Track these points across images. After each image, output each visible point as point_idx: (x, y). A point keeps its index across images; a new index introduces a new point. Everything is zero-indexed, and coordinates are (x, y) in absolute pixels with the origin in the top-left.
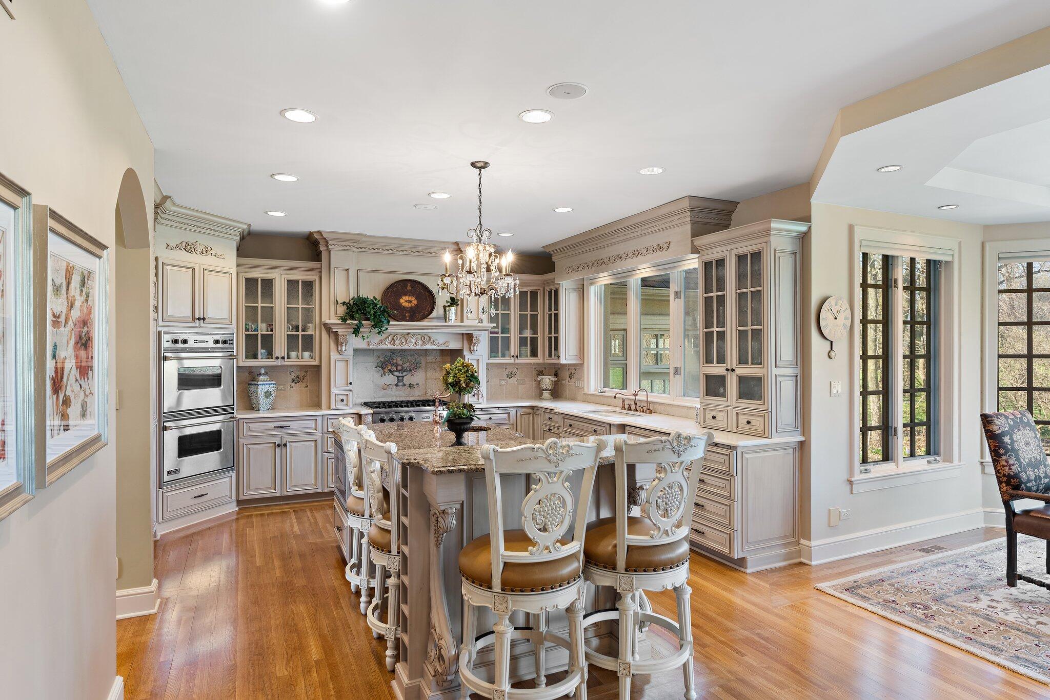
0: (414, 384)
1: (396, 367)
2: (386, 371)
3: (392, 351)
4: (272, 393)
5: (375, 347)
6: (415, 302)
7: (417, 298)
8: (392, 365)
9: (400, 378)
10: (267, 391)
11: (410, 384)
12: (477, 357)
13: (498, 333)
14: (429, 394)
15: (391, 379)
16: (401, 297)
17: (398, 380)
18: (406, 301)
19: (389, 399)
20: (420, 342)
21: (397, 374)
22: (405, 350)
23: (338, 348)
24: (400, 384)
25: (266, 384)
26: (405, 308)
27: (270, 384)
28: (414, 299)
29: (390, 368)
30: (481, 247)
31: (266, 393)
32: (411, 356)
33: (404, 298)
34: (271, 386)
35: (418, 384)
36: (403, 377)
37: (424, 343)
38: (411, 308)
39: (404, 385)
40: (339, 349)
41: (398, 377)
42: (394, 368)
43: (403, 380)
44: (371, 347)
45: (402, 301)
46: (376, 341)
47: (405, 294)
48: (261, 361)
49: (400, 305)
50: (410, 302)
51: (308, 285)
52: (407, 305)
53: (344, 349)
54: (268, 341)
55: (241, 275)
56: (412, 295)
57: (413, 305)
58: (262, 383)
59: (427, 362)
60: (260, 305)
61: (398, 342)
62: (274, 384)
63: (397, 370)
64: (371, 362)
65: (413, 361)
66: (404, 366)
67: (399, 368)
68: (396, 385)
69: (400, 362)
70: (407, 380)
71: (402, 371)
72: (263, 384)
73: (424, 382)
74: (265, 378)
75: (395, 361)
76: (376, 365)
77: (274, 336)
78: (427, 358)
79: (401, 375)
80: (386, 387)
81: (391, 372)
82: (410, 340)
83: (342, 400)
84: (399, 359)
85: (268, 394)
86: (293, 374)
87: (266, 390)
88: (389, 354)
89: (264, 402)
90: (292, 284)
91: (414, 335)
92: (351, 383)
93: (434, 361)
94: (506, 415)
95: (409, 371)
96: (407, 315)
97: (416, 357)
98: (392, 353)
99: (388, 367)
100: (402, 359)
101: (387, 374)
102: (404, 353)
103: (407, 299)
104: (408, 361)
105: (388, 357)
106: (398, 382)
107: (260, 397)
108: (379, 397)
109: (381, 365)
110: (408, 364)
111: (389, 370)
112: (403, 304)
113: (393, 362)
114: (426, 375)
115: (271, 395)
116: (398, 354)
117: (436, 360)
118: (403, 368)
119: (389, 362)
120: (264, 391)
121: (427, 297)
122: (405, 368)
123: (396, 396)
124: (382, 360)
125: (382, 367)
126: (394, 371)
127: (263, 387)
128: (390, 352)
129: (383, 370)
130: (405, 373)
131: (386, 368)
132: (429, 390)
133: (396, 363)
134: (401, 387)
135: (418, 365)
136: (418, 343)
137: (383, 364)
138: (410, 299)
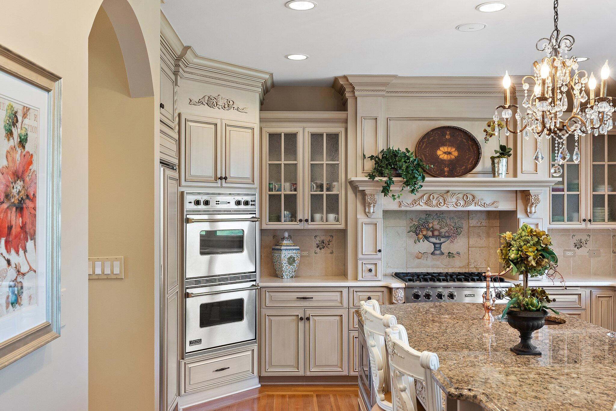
0: (455, 252)
1: (433, 232)
2: (421, 236)
3: (428, 213)
4: (296, 259)
5: (408, 209)
6: (456, 154)
7: (457, 149)
8: (428, 229)
9: (437, 246)
10: (291, 257)
11: (449, 253)
12: (536, 220)
13: (563, 190)
14: (472, 266)
15: (426, 246)
16: (438, 148)
17: (435, 247)
18: (445, 153)
19: (424, 270)
20: (462, 203)
21: (433, 240)
22: (442, 212)
23: (365, 209)
24: (438, 252)
25: (290, 249)
26: (443, 161)
27: (293, 249)
28: (454, 149)
29: (425, 233)
30: (558, 63)
31: (289, 259)
32: (450, 218)
33: (442, 149)
34: (294, 251)
35: (458, 253)
36: (441, 244)
37: (467, 203)
38: (451, 161)
39: (442, 254)
40: (367, 210)
41: (434, 244)
42: (430, 234)
43: (440, 247)
44: (403, 208)
45: (439, 153)
46: (410, 201)
47: (443, 145)
48: (285, 225)
49: (438, 157)
50: (449, 153)
51: (333, 138)
52: (445, 157)
53: (372, 211)
54: (291, 201)
55: (264, 130)
56: (452, 146)
57: (453, 157)
58: (285, 248)
59: (469, 227)
60: (283, 162)
61: (434, 202)
62: (297, 249)
63: (433, 236)
64: (403, 225)
65: (453, 225)
66: (441, 230)
67: (436, 233)
68: (433, 254)
69: (437, 227)
70: (446, 247)
71: (439, 236)
72: (286, 249)
73: (466, 251)
74: (288, 242)
75: (431, 225)
76: (409, 229)
77: (298, 196)
78: (470, 221)
79: (438, 241)
80: (420, 256)
81: (426, 237)
82: (449, 199)
83: (370, 270)
84: (436, 223)
85: (291, 261)
86: (318, 239)
87: (289, 256)
88: (424, 216)
89: (287, 269)
90: (316, 138)
91: (454, 194)
92: (380, 251)
93: (479, 225)
94: (576, 297)
95: (448, 237)
96: (445, 169)
97: (457, 221)
98: (428, 215)
99: (423, 232)
100: (439, 223)
101: (421, 240)
102: (441, 216)
103: (446, 151)
104: (447, 225)
105: (423, 221)
106: (435, 250)
107: (284, 264)
108: (412, 268)
109: (414, 230)
110: (447, 228)
111: (424, 235)
112: (441, 157)
113: (428, 226)
114: (469, 242)
115: (294, 261)
116: (435, 217)
117: (481, 224)
118: (440, 233)
119: (423, 226)
120: (288, 257)
121: (471, 147)
122: (443, 234)
123: (433, 267)
124: (416, 224)
125: (415, 232)
126: (430, 237)
127: (287, 253)
128: (425, 215)
129: (417, 235)
130: (442, 240)
131: (421, 233)
132: (472, 261)
133: (432, 227)
134: (438, 256)
135: (459, 231)
136: (459, 204)
137: (416, 228)
138: (449, 151)
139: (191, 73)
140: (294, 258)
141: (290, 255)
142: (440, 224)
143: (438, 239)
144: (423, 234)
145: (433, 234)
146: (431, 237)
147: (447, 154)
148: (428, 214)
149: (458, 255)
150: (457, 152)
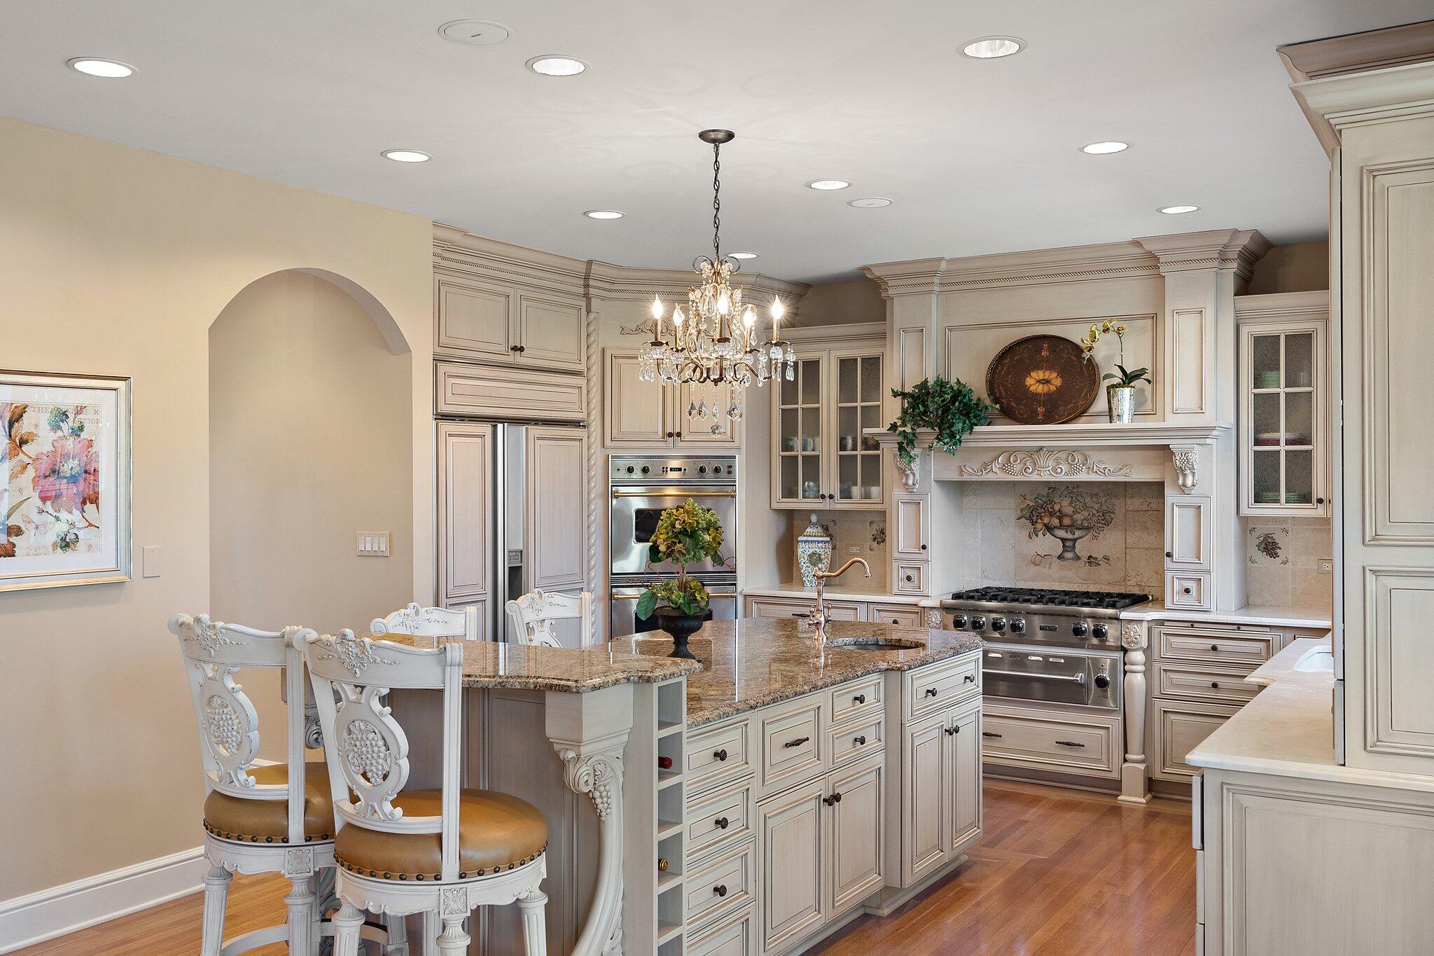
0: (1100, 556)
1: (1060, 519)
2: (1039, 526)
3: (1052, 487)
4: (823, 557)
5: (974, 478)
6: (1058, 382)
7: (1061, 375)
8: (1051, 515)
9: (1068, 544)
10: (814, 554)
11: (1090, 557)
12: (1196, 502)
14: (1132, 582)
15: (1048, 544)
16: (1028, 373)
17: (1064, 546)
18: (1039, 381)
19: (1046, 586)
20: (1065, 467)
21: (1062, 533)
22: (1078, 484)
24: (1069, 555)
25: (812, 542)
26: (1035, 396)
27: (819, 542)
28: (1055, 375)
29: (1046, 520)
31: (811, 556)
32: (1091, 496)
33: (1034, 374)
34: (820, 545)
35: (1106, 558)
36: (1075, 540)
37: (1074, 469)
38: (1049, 395)
39: (1078, 558)
41: (1063, 540)
42: (1056, 522)
43: (1074, 547)
44: (966, 478)
45: (1029, 381)
46: (977, 466)
47: (1037, 367)
49: (1026, 389)
50: (1047, 382)
52: (1039, 389)
56: (1051, 368)
57: (1053, 388)
58: (805, 539)
59: (1127, 511)
62: (825, 542)
63: (1061, 526)
64: (1008, 508)
65: (1097, 507)
66: (1075, 517)
67: (1067, 521)
68: (1060, 557)
69: (1069, 510)
70: (1083, 547)
71: (1071, 527)
72: (806, 542)
73: (1121, 554)
74: (815, 530)
75: (1057, 507)
76: (1019, 513)
78: (1129, 501)
79: (1069, 536)
80: (1038, 560)
81: (1049, 529)
82: (1041, 462)
83: (909, 578)
84: (1065, 503)
85: (815, 559)
86: (875, 526)
87: (811, 551)
88: (1045, 492)
89: (809, 572)
90: (846, 365)
91: (1051, 450)
92: (924, 547)
93: (1145, 507)
94: (1262, 645)
95: (1088, 528)
96: (1039, 409)
97: (1104, 500)
98: (1051, 490)
99: (1044, 518)
100: (1071, 503)
101: (1040, 534)
102: (1074, 490)
103: (1041, 378)
104: (1085, 507)
105: (1044, 499)
106: (1064, 551)
107: (802, 564)
108: (1025, 580)
109: (1028, 514)
110: (1086, 513)
111: (1045, 525)
112: (1032, 388)
113: (1052, 508)
114: (1126, 539)
115: (820, 560)
116: (1064, 494)
117: (1148, 506)
118: (1073, 521)
119: (1044, 509)
120: (809, 553)
121: (1085, 370)
122: (1079, 522)
123: (1060, 580)
124: (1031, 504)
125: (1030, 519)
126: (1055, 527)
127: (807, 547)
128: (1047, 489)
129: (1033, 524)
130: (1078, 533)
131: (1039, 521)
132: (1133, 573)
133: (1059, 511)
134: (1070, 562)
135: (1107, 517)
136: (1059, 470)
137: (1032, 512)
138: (1046, 377)
139: (622, 291)
140: (820, 555)
141: (813, 550)
142: (1073, 505)
143: (1069, 532)
144: (1045, 522)
145: (1061, 522)
146: (1058, 528)
147: (1044, 383)
148: (1051, 488)
149: (1106, 560)
150: (1059, 379)
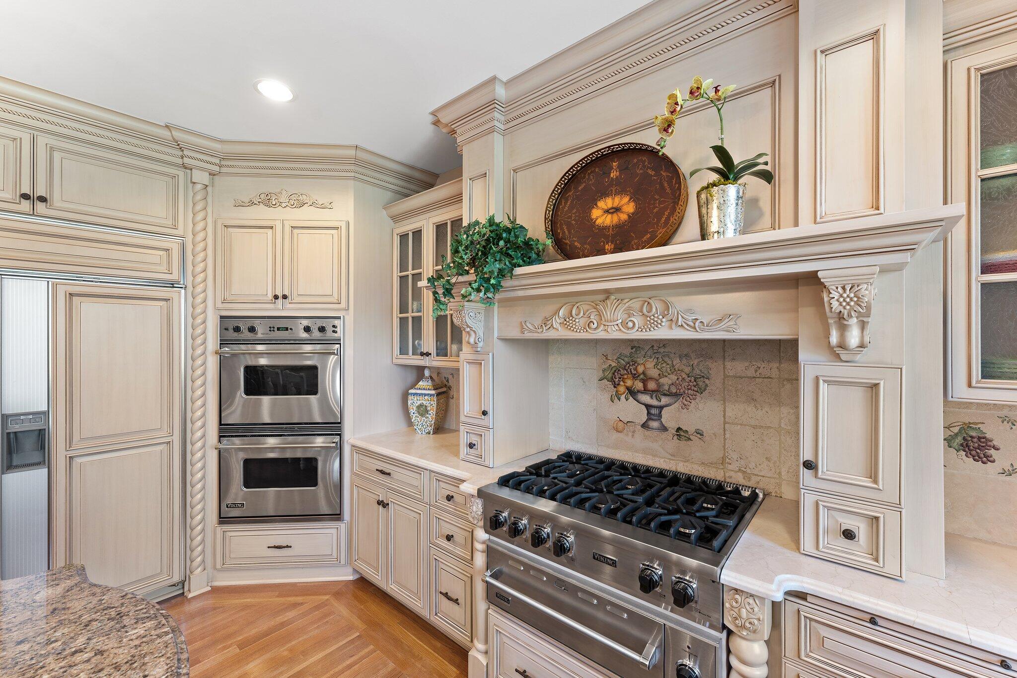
0: (691, 430)
1: (644, 382)
2: (622, 389)
3: (636, 345)
4: (429, 408)
5: (534, 336)
6: (630, 208)
7: (634, 198)
8: (635, 377)
9: (653, 411)
10: (421, 405)
11: (679, 429)
12: (868, 376)
14: (734, 466)
15: (633, 410)
16: (593, 203)
17: (649, 413)
18: (607, 211)
19: (629, 456)
20: (638, 320)
21: (646, 398)
22: (664, 343)
24: (655, 424)
26: (603, 230)
27: (425, 395)
28: (626, 199)
29: (629, 383)
32: (680, 357)
33: (601, 204)
34: (426, 397)
35: (699, 433)
36: (661, 408)
37: (648, 322)
38: (619, 225)
39: (664, 429)
41: (648, 407)
42: (639, 385)
43: (660, 416)
44: (528, 335)
45: (596, 213)
46: (538, 322)
47: (605, 194)
48: (411, 359)
50: (617, 210)
52: (608, 220)
53: (472, 340)
56: (621, 192)
57: (624, 217)
59: (726, 376)
60: (410, 272)
61: (581, 322)
62: (431, 395)
63: (646, 391)
64: (591, 368)
65: (687, 370)
66: (662, 380)
67: (652, 385)
68: (645, 426)
69: (653, 372)
70: (671, 416)
71: (657, 392)
73: (722, 431)
74: (426, 384)
75: (641, 369)
76: (601, 374)
77: (423, 318)
78: (728, 365)
79: (654, 402)
80: (620, 427)
81: (632, 393)
83: (473, 446)
84: (650, 364)
85: (422, 410)
87: (419, 403)
88: (627, 351)
89: (419, 422)
90: (440, 230)
92: (484, 413)
93: (751, 372)
95: (676, 395)
96: (607, 247)
97: (696, 362)
98: (634, 349)
99: (626, 381)
100: (657, 364)
101: (623, 397)
102: (662, 350)
103: (610, 206)
104: (673, 370)
105: (626, 359)
106: (649, 419)
107: (412, 414)
108: (608, 447)
109: (610, 375)
110: (674, 378)
111: (628, 388)
112: (599, 222)
113: (636, 369)
114: (724, 411)
115: (427, 411)
116: (649, 353)
117: (756, 371)
118: (659, 385)
119: (627, 370)
120: (417, 405)
121: (666, 185)
122: (666, 387)
123: (645, 451)
124: (614, 364)
125: (612, 380)
126: (638, 391)
127: (415, 399)
128: (629, 348)
129: (615, 387)
130: (664, 400)
131: (622, 383)
132: (735, 456)
133: (643, 373)
134: (656, 433)
135: (700, 383)
136: (630, 325)
137: (614, 374)
138: (615, 205)
139: (232, 166)
140: (426, 406)
141: (421, 402)
142: (659, 367)
143: (654, 398)
144: (627, 384)
145: (645, 386)
146: (642, 393)
147: (612, 213)
148: (635, 347)
149: (698, 435)
150: (632, 205)
